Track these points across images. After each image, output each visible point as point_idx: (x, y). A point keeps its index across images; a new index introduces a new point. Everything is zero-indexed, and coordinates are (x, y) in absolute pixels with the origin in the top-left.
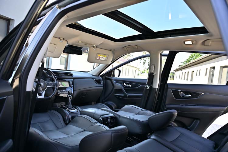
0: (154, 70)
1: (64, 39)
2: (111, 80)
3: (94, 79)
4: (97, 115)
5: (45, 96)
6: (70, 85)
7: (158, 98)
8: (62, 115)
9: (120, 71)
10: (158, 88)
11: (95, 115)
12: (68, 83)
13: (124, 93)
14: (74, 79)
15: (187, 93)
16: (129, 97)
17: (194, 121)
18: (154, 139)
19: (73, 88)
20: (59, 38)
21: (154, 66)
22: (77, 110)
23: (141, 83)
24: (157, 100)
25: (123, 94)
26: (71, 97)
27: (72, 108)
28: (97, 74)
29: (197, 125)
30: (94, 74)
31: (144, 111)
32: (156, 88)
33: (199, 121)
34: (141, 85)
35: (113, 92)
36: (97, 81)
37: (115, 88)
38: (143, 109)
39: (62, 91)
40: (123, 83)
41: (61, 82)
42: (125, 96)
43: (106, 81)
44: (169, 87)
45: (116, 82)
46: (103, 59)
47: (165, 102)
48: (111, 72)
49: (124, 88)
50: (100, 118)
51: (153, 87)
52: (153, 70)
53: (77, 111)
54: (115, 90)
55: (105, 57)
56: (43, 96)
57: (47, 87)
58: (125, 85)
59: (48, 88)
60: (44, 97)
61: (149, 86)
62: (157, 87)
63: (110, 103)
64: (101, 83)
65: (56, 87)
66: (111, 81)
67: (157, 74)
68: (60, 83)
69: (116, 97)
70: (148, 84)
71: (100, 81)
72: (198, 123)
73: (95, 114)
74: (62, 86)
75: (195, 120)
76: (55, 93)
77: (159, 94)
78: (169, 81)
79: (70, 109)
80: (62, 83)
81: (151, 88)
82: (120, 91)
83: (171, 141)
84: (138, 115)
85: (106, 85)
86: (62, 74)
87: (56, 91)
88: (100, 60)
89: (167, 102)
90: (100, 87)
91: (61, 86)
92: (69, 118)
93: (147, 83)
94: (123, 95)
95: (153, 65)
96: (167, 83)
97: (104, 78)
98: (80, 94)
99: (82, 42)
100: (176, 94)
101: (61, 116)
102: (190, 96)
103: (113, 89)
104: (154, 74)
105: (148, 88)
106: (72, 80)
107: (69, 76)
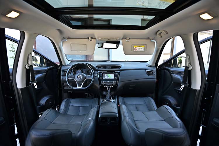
1: (92, 38)
2: (169, 71)
3: (146, 70)
10: (199, 90)
12: (113, 75)
14: (121, 71)
20: (88, 38)
32: (196, 90)
35: (171, 85)
36: (149, 73)
39: (106, 82)
43: (164, 72)
46: (141, 50)
48: (170, 62)
50: (100, 115)
51: (192, 88)
55: (143, 47)
57: (86, 79)
60: (81, 87)
62: (198, 88)
64: (154, 75)
68: (106, 75)
69: (177, 92)
70: (183, 83)
71: (153, 72)
74: (108, 77)
79: (106, 99)
80: (108, 75)
86: (109, 67)
88: (138, 51)
91: (106, 78)
97: (163, 68)
99: (102, 39)
103: (171, 82)
104: (189, 69)
105: (182, 88)
106: (119, 72)
107: (116, 68)
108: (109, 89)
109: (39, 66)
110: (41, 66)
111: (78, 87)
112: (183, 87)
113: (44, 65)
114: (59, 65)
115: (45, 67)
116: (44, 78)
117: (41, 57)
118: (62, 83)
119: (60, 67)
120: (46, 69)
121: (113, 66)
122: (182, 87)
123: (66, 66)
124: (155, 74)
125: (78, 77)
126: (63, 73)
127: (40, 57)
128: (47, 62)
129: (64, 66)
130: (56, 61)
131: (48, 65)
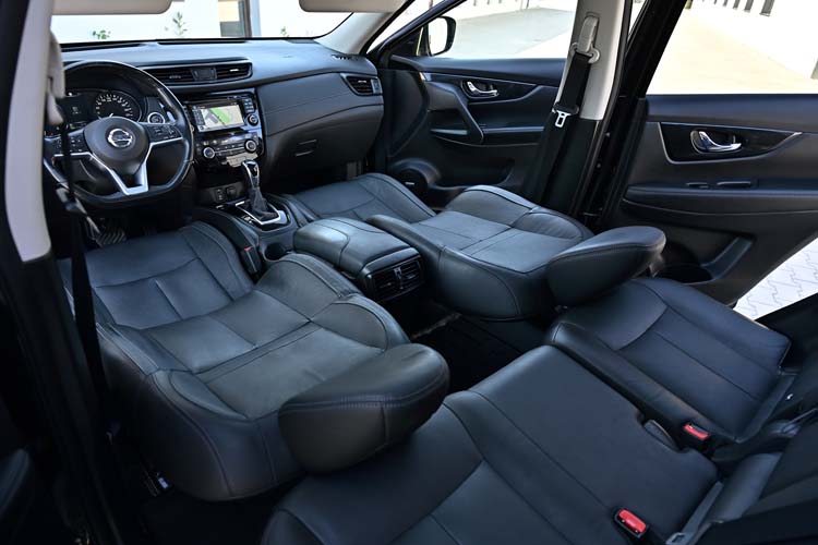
0: (594, 43)
2: (415, 71)
3: (344, 75)
4: (355, 254)
5: (150, 183)
6: (244, 114)
7: (602, 154)
8: (231, 240)
9: (451, 23)
10: (602, 122)
11: (345, 256)
12: (235, 109)
13: (467, 125)
14: (258, 84)
15: (723, 136)
16: (489, 137)
17: (730, 242)
18: (560, 348)
19: (259, 125)
21: (595, 24)
22: (286, 213)
23: (538, 80)
24: (598, 162)
25: (463, 129)
26: (257, 169)
27: (266, 213)
28: (357, 46)
29: (739, 257)
30: (344, 51)
31: (540, 212)
32: (595, 122)
33: (748, 245)
34: (539, 88)
35: (423, 122)
36: (358, 84)
37: (433, 106)
38: (536, 208)
39: (217, 146)
40: (465, 81)
41: (207, 107)
42: (473, 135)
43: (394, 75)
44: (653, 111)
45: (434, 79)
47: (627, 175)
48: (414, 37)
49: (470, 101)
50: (366, 271)
51: (582, 117)
52: (590, 40)
53: (289, 222)
54: (432, 112)
56: (144, 186)
57: (152, 144)
58: (473, 89)
59: (154, 147)
60: (147, 189)
61: (567, 114)
62: (600, 116)
63: (415, 164)
64: (375, 91)
65: (187, 144)
66: (413, 74)
67: (604, 60)
68: (205, 112)
69: (439, 141)
70: (563, 105)
71: (368, 80)
72: (746, 249)
73: (349, 253)
74: (216, 122)
75: (736, 241)
76: (187, 165)
77: (605, 138)
78: (657, 87)
79: (258, 215)
80: (213, 109)
81: (574, 121)
82: (451, 115)
83: (623, 349)
84: (514, 232)
85: (393, 96)
86: (205, 73)
87: (189, 158)
89: (633, 177)
90: (371, 106)
91: (209, 125)
92: (260, 254)
93: (557, 100)
94: (464, 132)
95: (590, 15)
96: (648, 93)
97: (387, 63)
98: (293, 144)
100: (678, 139)
101: (231, 247)
102: (735, 146)
103: (423, 110)
104: (591, 61)
105: (560, 123)
106: (252, 90)
107: (234, 75)
108: (254, 173)
111: (127, 191)
112: (564, 118)
121: (223, 69)
122: (561, 119)
124: (376, 86)
125: (111, 139)
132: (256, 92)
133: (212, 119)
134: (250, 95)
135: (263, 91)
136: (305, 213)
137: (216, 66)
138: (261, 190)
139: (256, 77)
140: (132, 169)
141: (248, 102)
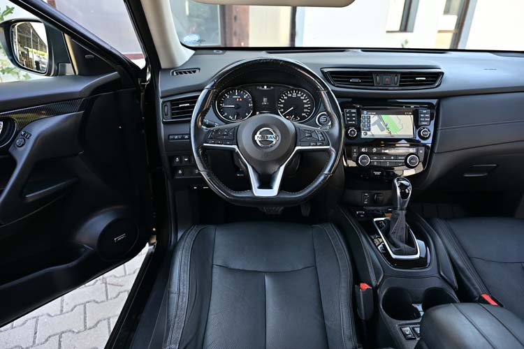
5: (282, 188)
6: (417, 125)
12: (408, 120)
14: (443, 97)
19: (430, 140)
26: (409, 191)
39: (375, 154)
41: (378, 113)
56: (273, 192)
57: (297, 148)
59: (299, 151)
60: (276, 194)
68: (374, 118)
74: (383, 130)
76: (325, 178)
79: (392, 244)
80: (384, 116)
86: (387, 79)
91: (375, 132)
106: (434, 102)
107: (421, 83)
108: (404, 195)
109: (48, 74)
110: (56, 74)
111: (259, 193)
113: (69, 70)
114: (145, 69)
115: (74, 78)
116: (78, 135)
117: (48, 24)
118: (164, 155)
119: (149, 77)
120: (80, 87)
121: (409, 77)
123: (180, 72)
125: (258, 137)
126: (168, 109)
127: (46, 26)
128: (80, 54)
129: (167, 70)
130: (129, 47)
131: (88, 69)
132: (438, 104)
133: (380, 126)
134: (430, 106)
135: (446, 104)
136: (453, 253)
137: (402, 74)
138: (406, 215)
139: (444, 87)
140: (271, 169)
141: (425, 114)
